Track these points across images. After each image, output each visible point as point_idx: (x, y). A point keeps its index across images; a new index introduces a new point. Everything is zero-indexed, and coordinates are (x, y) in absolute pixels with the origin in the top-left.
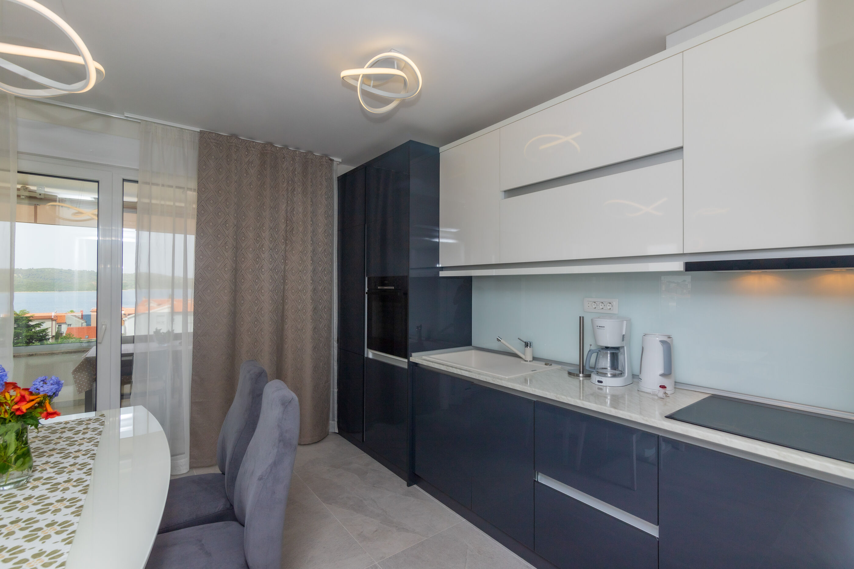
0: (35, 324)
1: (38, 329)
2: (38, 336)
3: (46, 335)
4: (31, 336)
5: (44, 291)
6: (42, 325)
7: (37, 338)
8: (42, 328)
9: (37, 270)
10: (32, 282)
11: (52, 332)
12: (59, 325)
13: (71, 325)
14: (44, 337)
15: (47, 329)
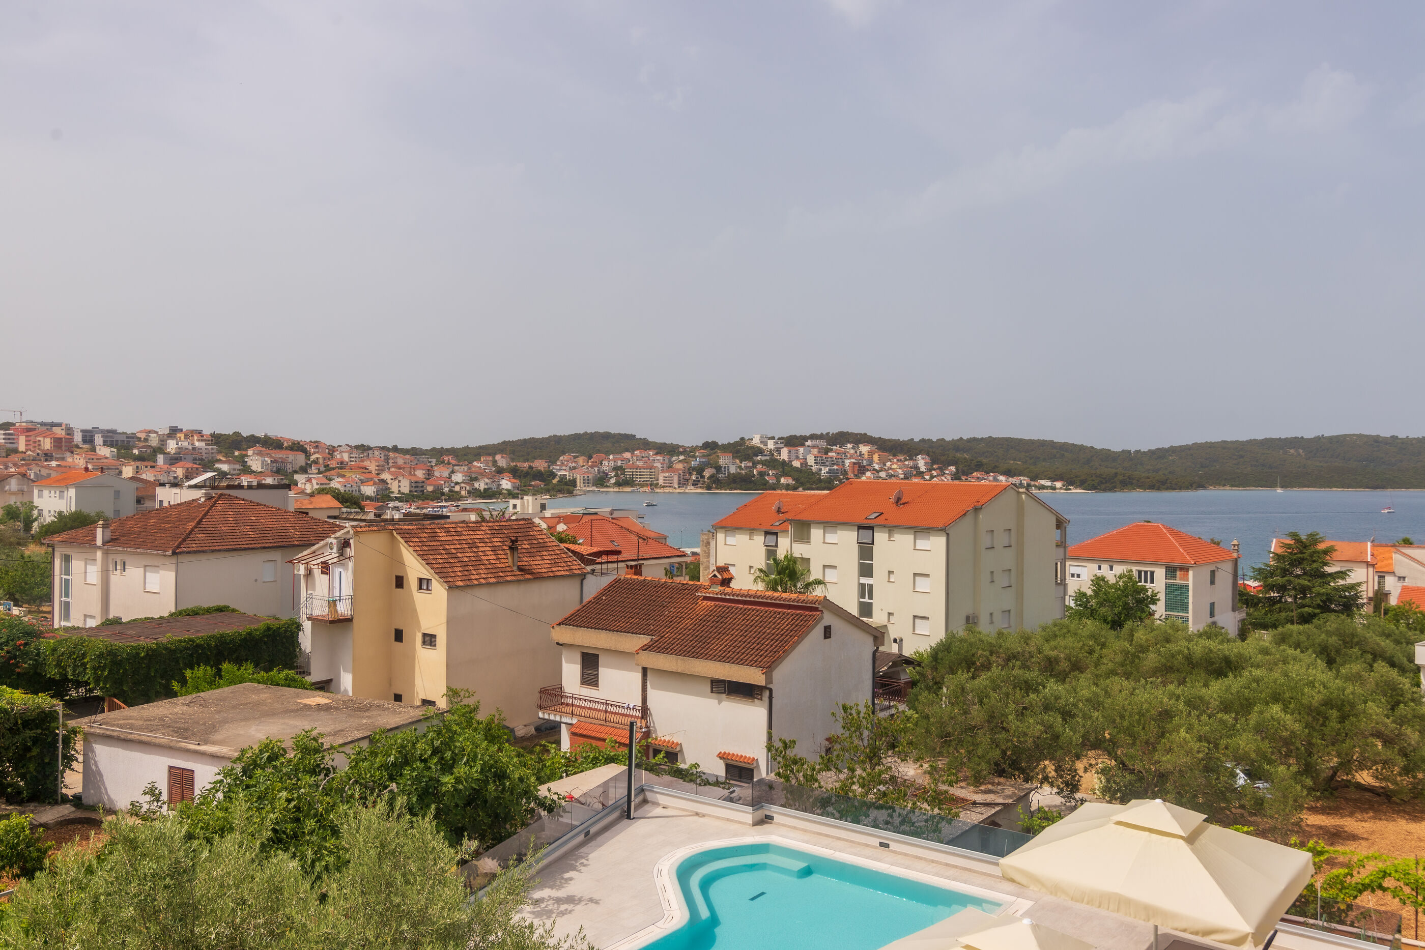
0: (1336, 573)
1: (1341, 582)
2: (1340, 597)
3: (1357, 596)
4: (1327, 594)
5: (1343, 487)
6: (1349, 575)
7: (1340, 600)
8: (1348, 582)
9: (1331, 439)
10: (1322, 467)
11: (1367, 592)
12: (1380, 577)
13: (1404, 578)
14: (1353, 600)
15: (1359, 584)
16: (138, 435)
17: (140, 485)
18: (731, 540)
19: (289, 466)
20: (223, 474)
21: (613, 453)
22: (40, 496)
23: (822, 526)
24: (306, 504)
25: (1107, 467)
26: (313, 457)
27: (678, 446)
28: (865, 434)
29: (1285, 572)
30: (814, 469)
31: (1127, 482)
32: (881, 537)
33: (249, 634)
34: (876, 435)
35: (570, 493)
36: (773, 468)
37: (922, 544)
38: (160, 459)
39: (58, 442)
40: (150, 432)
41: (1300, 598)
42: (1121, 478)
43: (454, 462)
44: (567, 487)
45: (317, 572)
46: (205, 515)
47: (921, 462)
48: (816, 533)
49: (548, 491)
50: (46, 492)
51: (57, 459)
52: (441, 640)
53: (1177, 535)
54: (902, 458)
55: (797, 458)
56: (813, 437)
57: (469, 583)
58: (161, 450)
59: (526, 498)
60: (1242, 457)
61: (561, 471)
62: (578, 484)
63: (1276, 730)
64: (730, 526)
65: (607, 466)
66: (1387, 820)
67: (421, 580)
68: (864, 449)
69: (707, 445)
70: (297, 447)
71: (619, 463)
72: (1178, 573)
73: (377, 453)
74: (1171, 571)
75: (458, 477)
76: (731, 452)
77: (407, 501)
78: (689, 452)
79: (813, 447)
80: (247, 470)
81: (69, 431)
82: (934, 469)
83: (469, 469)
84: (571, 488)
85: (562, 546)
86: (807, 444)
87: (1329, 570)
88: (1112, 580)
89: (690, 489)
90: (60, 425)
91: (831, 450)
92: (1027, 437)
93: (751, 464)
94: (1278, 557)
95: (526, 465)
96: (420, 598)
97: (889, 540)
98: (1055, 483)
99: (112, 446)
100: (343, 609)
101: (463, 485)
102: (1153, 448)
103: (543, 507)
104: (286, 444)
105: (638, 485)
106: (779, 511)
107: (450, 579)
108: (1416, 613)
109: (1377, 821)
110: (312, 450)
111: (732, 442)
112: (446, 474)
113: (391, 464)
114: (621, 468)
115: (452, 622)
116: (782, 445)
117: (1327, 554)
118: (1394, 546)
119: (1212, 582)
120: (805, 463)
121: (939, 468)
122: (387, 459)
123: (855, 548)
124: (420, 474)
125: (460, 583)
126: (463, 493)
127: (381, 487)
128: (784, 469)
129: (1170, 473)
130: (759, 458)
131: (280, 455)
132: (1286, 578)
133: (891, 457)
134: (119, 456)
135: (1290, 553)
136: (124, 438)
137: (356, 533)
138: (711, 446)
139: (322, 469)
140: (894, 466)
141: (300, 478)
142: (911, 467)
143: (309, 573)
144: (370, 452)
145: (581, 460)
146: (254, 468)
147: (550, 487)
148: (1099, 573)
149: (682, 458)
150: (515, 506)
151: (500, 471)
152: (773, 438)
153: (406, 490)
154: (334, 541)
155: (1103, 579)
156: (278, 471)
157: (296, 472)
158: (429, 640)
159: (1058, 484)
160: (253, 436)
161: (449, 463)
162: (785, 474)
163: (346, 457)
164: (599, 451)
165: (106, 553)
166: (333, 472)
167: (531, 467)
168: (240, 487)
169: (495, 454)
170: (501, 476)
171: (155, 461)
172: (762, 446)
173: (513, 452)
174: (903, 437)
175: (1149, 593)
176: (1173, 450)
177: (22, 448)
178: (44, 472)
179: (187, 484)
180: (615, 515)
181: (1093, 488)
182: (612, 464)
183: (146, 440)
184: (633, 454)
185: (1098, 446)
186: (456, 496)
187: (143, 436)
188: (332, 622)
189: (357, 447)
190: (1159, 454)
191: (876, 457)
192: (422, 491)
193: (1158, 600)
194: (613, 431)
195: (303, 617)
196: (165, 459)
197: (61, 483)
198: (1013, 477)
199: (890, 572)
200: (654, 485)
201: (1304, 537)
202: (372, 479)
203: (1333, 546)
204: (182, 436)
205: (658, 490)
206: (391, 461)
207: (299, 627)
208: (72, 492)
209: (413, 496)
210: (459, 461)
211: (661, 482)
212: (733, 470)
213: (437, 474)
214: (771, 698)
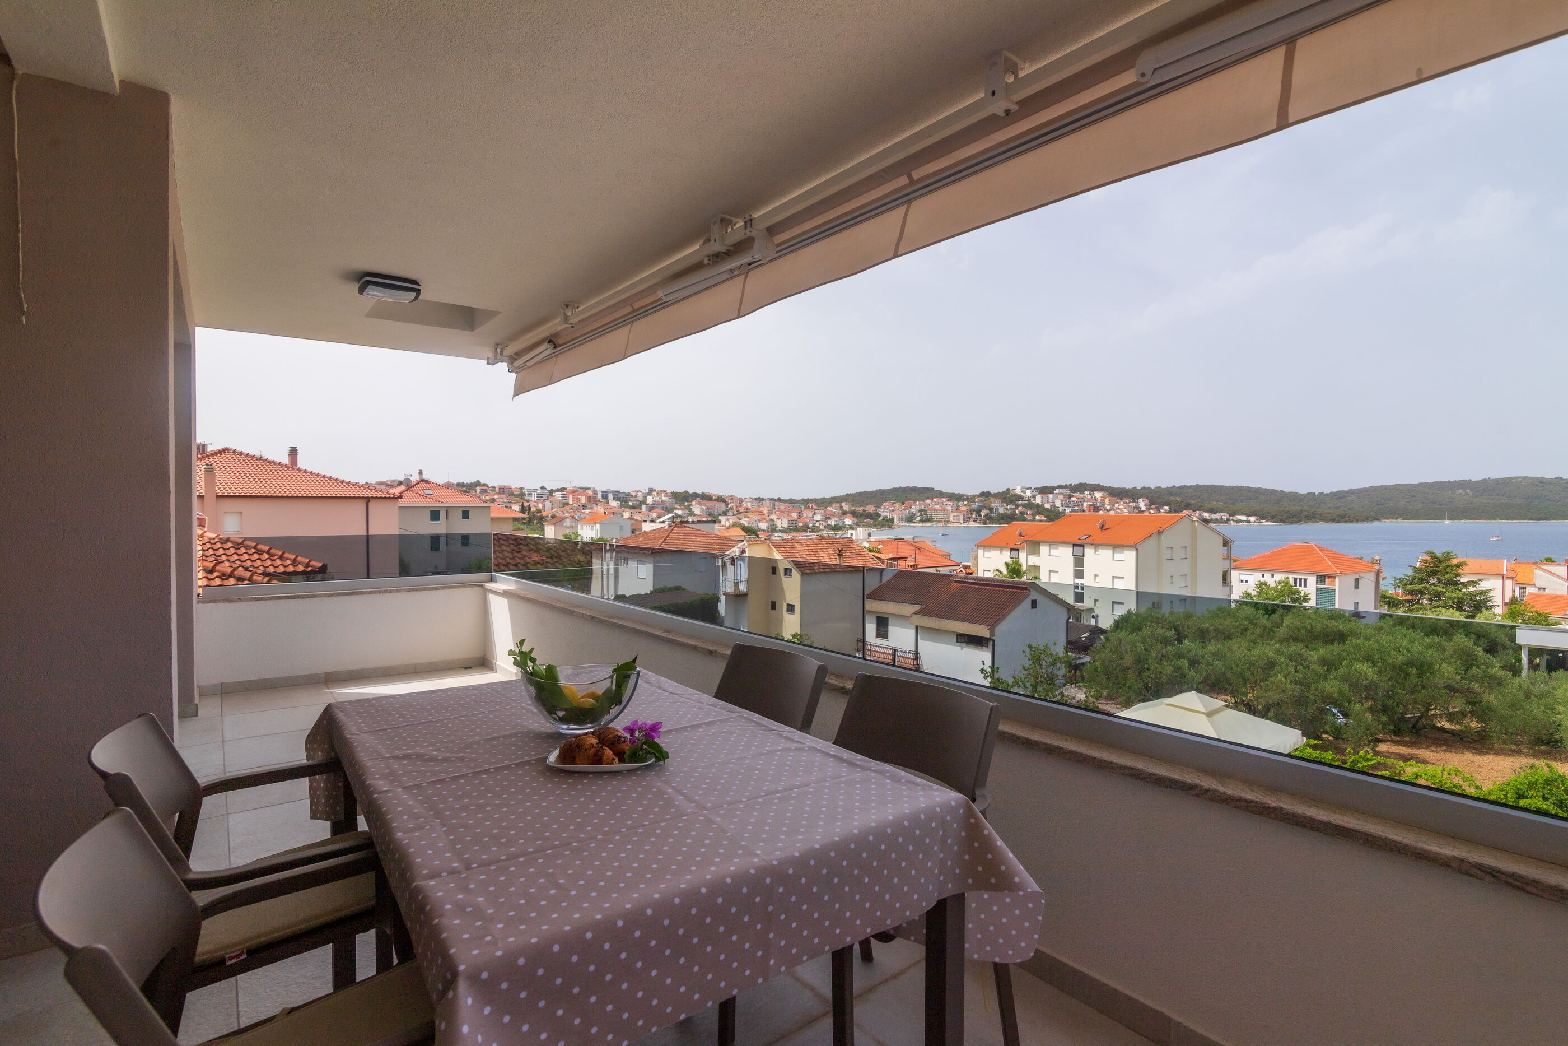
0: (1467, 582)
1: (1472, 589)
2: (1472, 600)
3: (1487, 600)
4: (1458, 598)
5: (1508, 519)
6: (1479, 584)
7: (1472, 602)
8: (1479, 589)
9: (1497, 481)
10: (1488, 503)
11: (1501, 597)
12: (1520, 588)
13: (1544, 588)
14: (1483, 604)
15: (1491, 591)
16: (632, 494)
17: (634, 522)
18: (987, 554)
19: (716, 511)
20: (677, 516)
21: (918, 500)
22: (582, 529)
23: (1048, 544)
24: (725, 534)
25: (1294, 506)
26: (730, 506)
27: (963, 495)
28: (1099, 484)
29: (1422, 581)
30: (1061, 509)
31: (1312, 517)
32: (1089, 552)
33: (692, 603)
34: (1107, 485)
35: (890, 527)
36: (1031, 509)
37: (1118, 556)
38: (644, 507)
39: (589, 498)
40: (638, 491)
41: (1435, 601)
42: (1306, 513)
43: (815, 508)
44: (888, 523)
45: (728, 563)
46: (668, 535)
47: (1142, 504)
48: (1044, 549)
49: (875, 526)
50: (584, 527)
51: (589, 509)
52: (797, 609)
53: (1327, 552)
54: (1127, 501)
55: (1048, 502)
56: (1059, 487)
57: (813, 571)
58: (644, 502)
59: (858, 529)
60: (1414, 496)
61: (884, 512)
62: (895, 521)
63: (1358, 680)
64: (987, 545)
65: (914, 509)
66: (1455, 752)
67: (786, 569)
68: (1098, 495)
69: (983, 494)
70: (721, 499)
71: (923, 507)
72: (1326, 580)
73: (768, 502)
74: (1321, 578)
75: (818, 517)
76: (1000, 498)
77: (786, 533)
78: (971, 499)
79: (1060, 494)
80: (692, 514)
81: (595, 492)
82: (1152, 509)
83: (825, 512)
84: (890, 524)
85: (871, 554)
86: (1055, 492)
87: (1463, 580)
88: (1273, 584)
89: (972, 524)
90: (590, 488)
91: (1073, 496)
92: (1227, 484)
93: (1014, 507)
94: (1418, 570)
95: (861, 509)
96: (785, 580)
97: (1095, 553)
98: (1250, 518)
99: (618, 500)
100: (743, 587)
101: (821, 522)
102: (1335, 490)
103: (870, 535)
104: (714, 498)
105: (936, 521)
106: (1020, 535)
107: (803, 569)
108: (1531, 612)
109: (1447, 753)
110: (730, 501)
111: (1001, 491)
112: (810, 515)
113: (777, 509)
114: (924, 510)
115: (803, 596)
116: (1037, 493)
117: (1459, 568)
118: (1536, 563)
119: (1357, 587)
120: (1053, 506)
121: (1156, 508)
122: (774, 506)
123: (1071, 559)
124: (794, 515)
125: (808, 571)
126: (821, 527)
127: (771, 523)
128: (1038, 510)
129: (1349, 509)
130: (1020, 502)
131: (711, 504)
132: (1423, 585)
133: (1118, 500)
134: (621, 506)
135: (1427, 567)
136: (624, 496)
137: (749, 545)
138: (985, 495)
139: (736, 513)
140: (1120, 507)
141: (722, 518)
142: (1134, 508)
143: (724, 565)
144: (764, 502)
145: (897, 505)
146: (696, 513)
147: (877, 523)
148: (1262, 580)
149: (966, 503)
150: (852, 534)
151: (844, 513)
152: (1030, 488)
153: (786, 526)
154: (737, 550)
155: (1265, 584)
156: (710, 515)
157: (720, 515)
158: (791, 608)
159: (1253, 519)
160: (695, 493)
161: (812, 508)
162: (1039, 513)
163: (749, 505)
164: (909, 499)
165: (617, 552)
166: (741, 515)
167: (864, 510)
168: (687, 522)
169: (842, 502)
170: (845, 516)
171: (641, 509)
172: (1022, 494)
173: (853, 501)
174: (1128, 486)
175: (1302, 594)
176: (1352, 492)
177: (571, 502)
178: (583, 516)
179: (658, 521)
180: (916, 540)
181: (1282, 521)
182: (918, 507)
183: (636, 496)
184: (932, 500)
185: (1287, 490)
186: (816, 529)
187: (634, 494)
188: (736, 596)
189: (756, 499)
190: (1339, 496)
191: (1107, 501)
192: (796, 526)
193: (1310, 599)
194: (919, 485)
195: (721, 593)
196: (646, 507)
197: (593, 520)
198: (1215, 514)
199: (1096, 576)
200: (946, 521)
201: (1439, 555)
202: (765, 519)
203: (1465, 561)
204: (656, 493)
205: (949, 525)
206: (776, 507)
207: (718, 599)
208: (598, 526)
209: (790, 529)
210: (819, 507)
211: (951, 519)
212: (1001, 511)
213: (805, 515)
214: (993, 646)
